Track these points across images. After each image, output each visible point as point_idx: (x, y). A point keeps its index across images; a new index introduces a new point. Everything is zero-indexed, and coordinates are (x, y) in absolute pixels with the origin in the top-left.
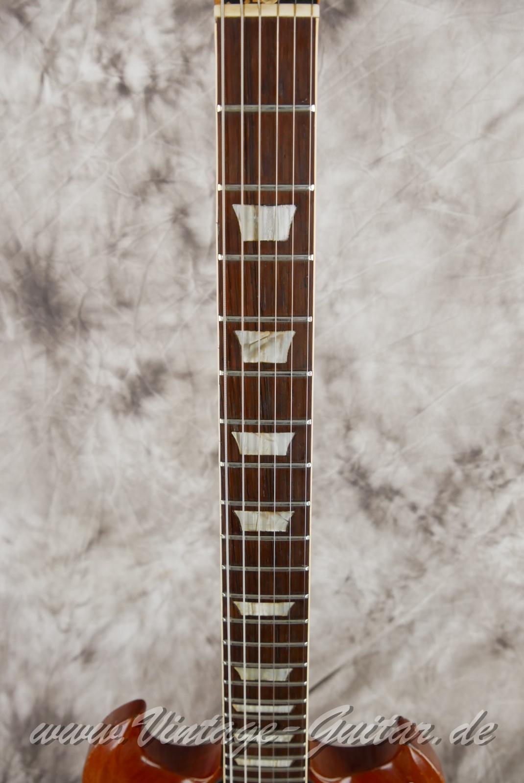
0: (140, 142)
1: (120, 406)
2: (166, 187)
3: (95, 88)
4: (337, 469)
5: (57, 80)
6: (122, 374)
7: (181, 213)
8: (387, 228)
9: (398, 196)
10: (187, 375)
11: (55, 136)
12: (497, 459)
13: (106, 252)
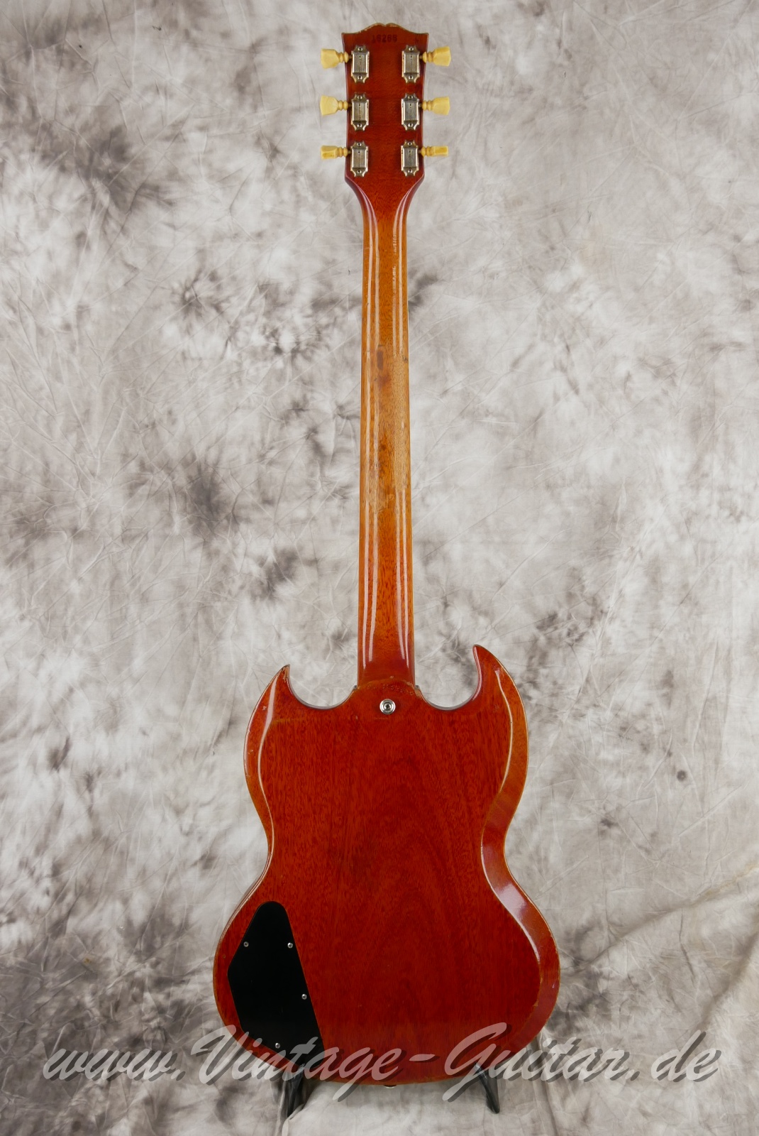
0: (287, 383)
1: (258, 591)
2: (303, 414)
3: (259, 350)
5: (236, 345)
6: (261, 562)
7: (313, 431)
8: (457, 437)
9: (462, 414)
10: (314, 562)
12: (569, 618)
13: (257, 460)
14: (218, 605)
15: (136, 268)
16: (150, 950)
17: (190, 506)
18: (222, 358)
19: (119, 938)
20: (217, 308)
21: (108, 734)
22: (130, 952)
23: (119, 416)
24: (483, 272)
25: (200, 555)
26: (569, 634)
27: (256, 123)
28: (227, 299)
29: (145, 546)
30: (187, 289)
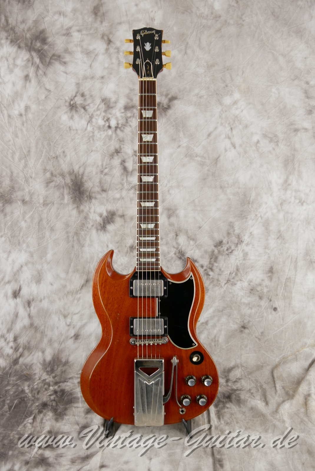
0: (113, 141)
2: (119, 154)
3: (102, 127)
4: (174, 252)
5: (92, 124)
6: (101, 215)
7: (123, 162)
8: (184, 165)
9: (186, 156)
10: (122, 216)
11: (89, 139)
12: (228, 243)
13: (100, 173)
14: (82, 233)
15: (50, 91)
16: (52, 371)
17: (71, 191)
18: (86, 130)
19: (40, 366)
20: (84, 108)
21: (37, 284)
22: (44, 371)
23: (42, 153)
24: (197, 95)
25: (75, 212)
26: (227, 250)
27: (102, 29)
28: (88, 105)
29: (53, 208)
30: (72, 100)
